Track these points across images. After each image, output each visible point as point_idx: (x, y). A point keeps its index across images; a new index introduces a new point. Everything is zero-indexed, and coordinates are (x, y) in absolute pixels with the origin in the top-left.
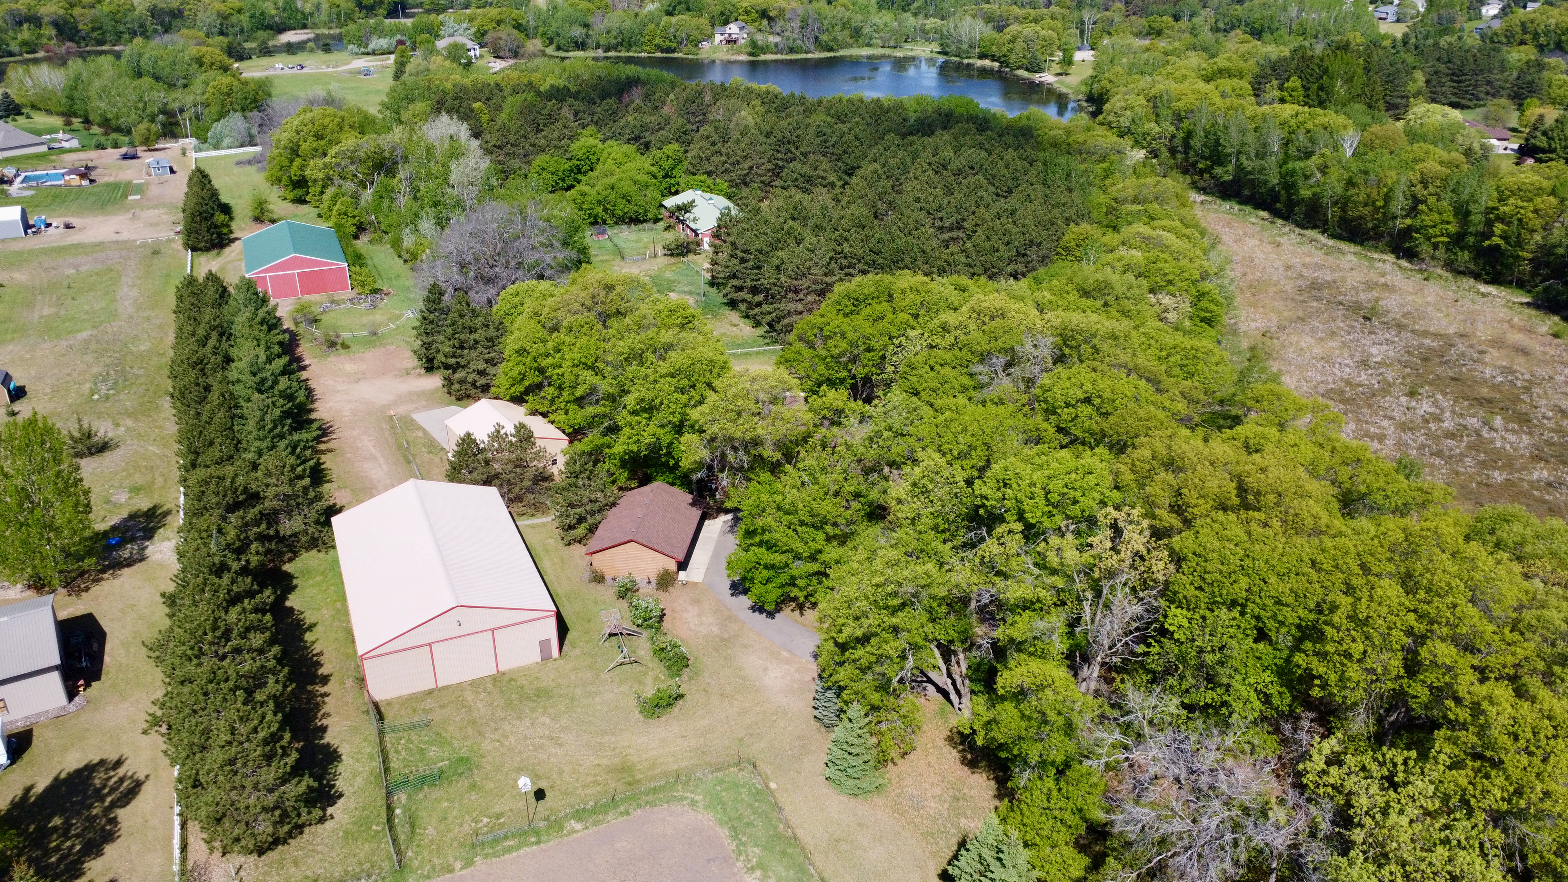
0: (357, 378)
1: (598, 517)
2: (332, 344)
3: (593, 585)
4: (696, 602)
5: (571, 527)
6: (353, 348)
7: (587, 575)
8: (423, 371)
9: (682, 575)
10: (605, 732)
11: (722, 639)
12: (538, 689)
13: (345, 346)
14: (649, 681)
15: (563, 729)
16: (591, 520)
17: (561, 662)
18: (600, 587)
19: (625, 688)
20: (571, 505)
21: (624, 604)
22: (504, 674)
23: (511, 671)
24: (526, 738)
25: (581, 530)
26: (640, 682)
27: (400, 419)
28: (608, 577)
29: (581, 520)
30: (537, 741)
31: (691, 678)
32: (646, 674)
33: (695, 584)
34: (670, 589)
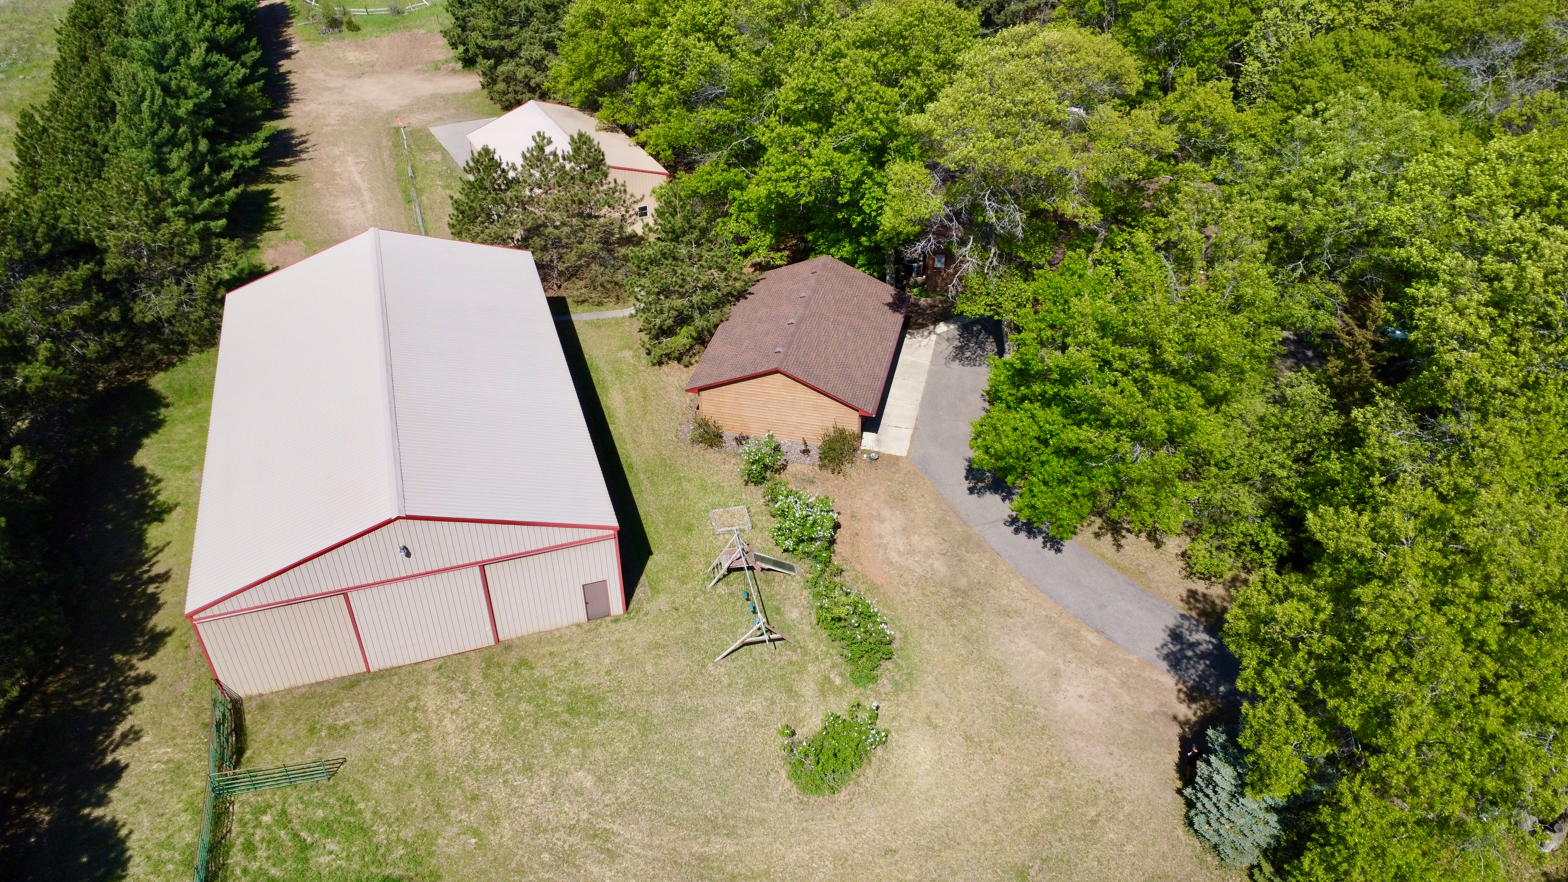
0: (360, 72)
1: (714, 316)
2: (334, 24)
3: (698, 448)
4: (897, 499)
5: (665, 332)
6: (363, 31)
7: (689, 430)
8: (460, 65)
9: (868, 438)
10: (713, 826)
11: (956, 591)
12: (573, 693)
13: (354, 28)
14: (808, 689)
15: (621, 811)
16: (699, 322)
17: (628, 626)
18: (712, 455)
19: (756, 705)
20: (665, 291)
21: (756, 495)
22: (508, 647)
23: (524, 642)
24: (537, 828)
25: (682, 339)
26: (790, 691)
27: (411, 134)
28: (729, 435)
29: (683, 320)
30: (563, 840)
31: (898, 687)
32: (801, 670)
33: (894, 461)
34: (847, 467)
